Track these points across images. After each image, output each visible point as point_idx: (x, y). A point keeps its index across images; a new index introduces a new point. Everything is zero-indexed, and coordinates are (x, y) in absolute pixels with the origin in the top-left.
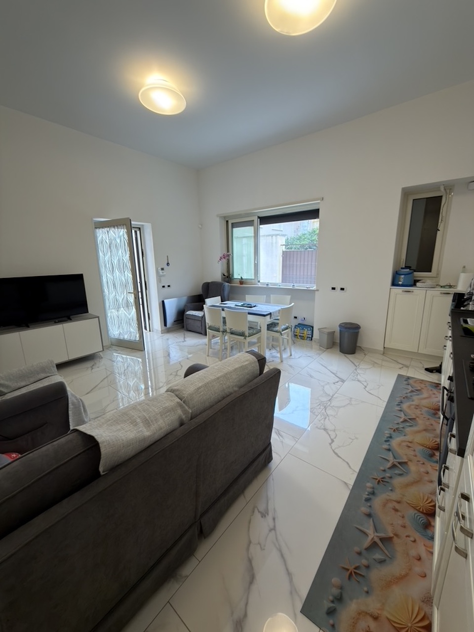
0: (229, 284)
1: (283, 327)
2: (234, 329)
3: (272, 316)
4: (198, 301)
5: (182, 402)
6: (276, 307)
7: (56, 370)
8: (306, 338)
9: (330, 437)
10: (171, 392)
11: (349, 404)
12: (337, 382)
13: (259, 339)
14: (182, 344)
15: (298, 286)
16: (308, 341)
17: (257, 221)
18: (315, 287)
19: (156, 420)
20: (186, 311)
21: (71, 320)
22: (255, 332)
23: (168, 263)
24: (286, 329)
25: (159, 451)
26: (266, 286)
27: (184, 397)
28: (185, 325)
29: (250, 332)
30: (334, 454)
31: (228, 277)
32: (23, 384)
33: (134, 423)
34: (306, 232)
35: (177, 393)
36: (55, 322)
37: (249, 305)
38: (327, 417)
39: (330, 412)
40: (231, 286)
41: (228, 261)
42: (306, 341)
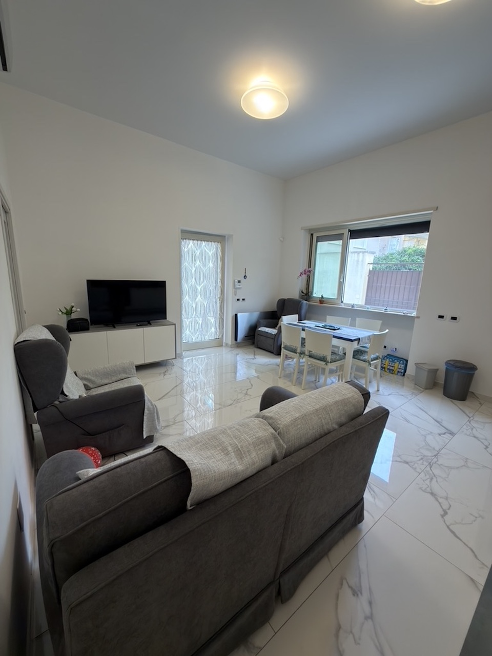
0: (308, 303)
1: (373, 356)
2: (313, 352)
3: (360, 343)
4: (272, 317)
5: (276, 434)
6: (365, 333)
7: (135, 372)
8: (396, 372)
9: (441, 506)
10: (262, 418)
11: (464, 466)
12: (444, 434)
13: (341, 368)
14: (252, 361)
15: (390, 311)
16: (399, 377)
17: (346, 234)
18: (415, 313)
19: (248, 451)
20: (258, 327)
21: (151, 324)
22: (338, 358)
23: (245, 276)
24: (376, 359)
25: (252, 492)
26: (350, 308)
27: (279, 428)
28: (255, 343)
29: (332, 358)
30: (449, 532)
31: (307, 294)
32: (106, 381)
33: (225, 451)
34: (395, 252)
35: (270, 421)
36: (137, 326)
37: (332, 327)
38: (434, 478)
39: (437, 471)
40: (309, 305)
41: (309, 277)
42: (395, 376)
